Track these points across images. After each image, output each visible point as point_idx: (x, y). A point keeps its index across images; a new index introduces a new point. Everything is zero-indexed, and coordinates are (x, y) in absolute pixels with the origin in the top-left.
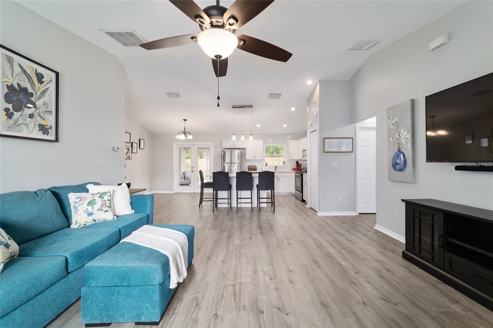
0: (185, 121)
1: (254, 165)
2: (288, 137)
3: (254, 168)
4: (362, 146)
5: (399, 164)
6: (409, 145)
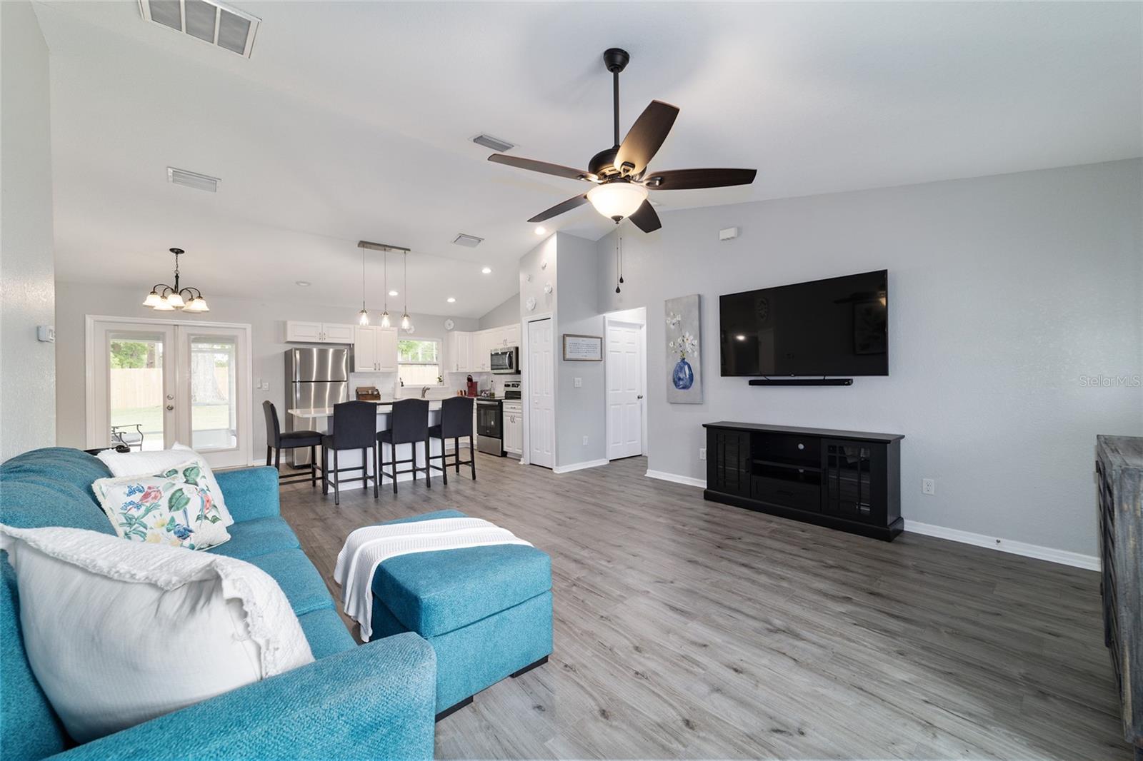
0: (177, 253)
1: (371, 386)
2: (449, 325)
3: (372, 394)
4: (627, 352)
5: (682, 380)
6: (695, 354)
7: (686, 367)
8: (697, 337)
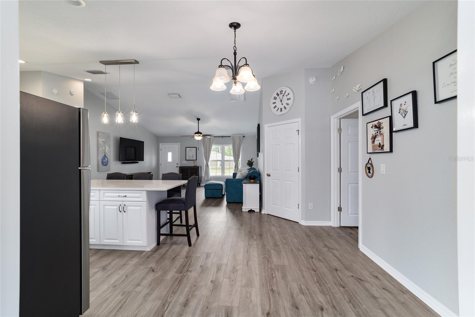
5: (105, 162)
6: (109, 153)
7: (106, 158)
8: (109, 148)
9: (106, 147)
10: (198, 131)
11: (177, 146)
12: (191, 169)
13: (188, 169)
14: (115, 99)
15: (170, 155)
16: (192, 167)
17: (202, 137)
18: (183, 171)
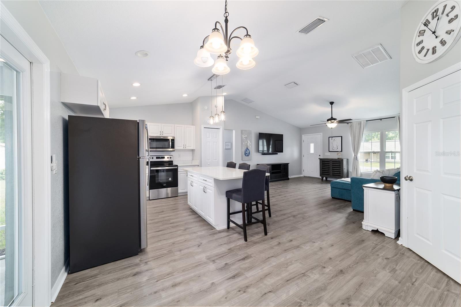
5: (247, 154)
6: (250, 146)
7: (248, 150)
8: (251, 142)
9: (248, 141)
10: (332, 117)
11: (319, 137)
12: (333, 162)
13: (329, 162)
14: (251, 102)
15: (312, 146)
16: (335, 159)
17: (337, 124)
18: (324, 164)
